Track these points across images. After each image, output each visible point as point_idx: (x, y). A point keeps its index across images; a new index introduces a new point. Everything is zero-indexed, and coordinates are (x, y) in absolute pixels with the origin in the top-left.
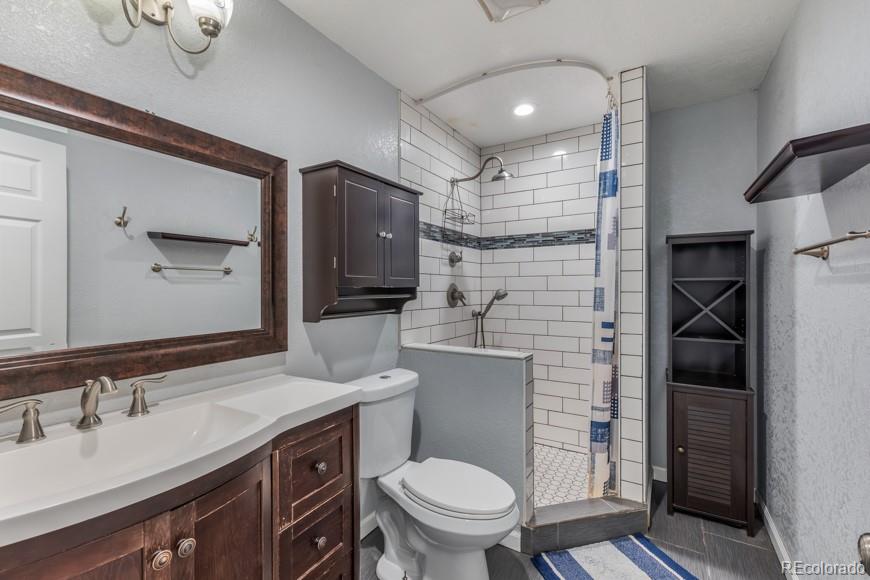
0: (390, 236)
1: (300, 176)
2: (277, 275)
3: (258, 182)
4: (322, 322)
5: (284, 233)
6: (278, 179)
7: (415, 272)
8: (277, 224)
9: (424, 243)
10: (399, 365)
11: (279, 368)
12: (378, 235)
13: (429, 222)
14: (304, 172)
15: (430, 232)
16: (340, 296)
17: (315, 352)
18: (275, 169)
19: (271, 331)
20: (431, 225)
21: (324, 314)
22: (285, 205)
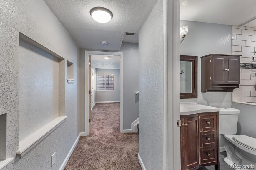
0: (228, 70)
1: (200, 58)
2: (195, 82)
3: (191, 62)
4: (206, 93)
5: (197, 72)
6: (195, 61)
7: (239, 80)
8: (195, 70)
9: (242, 70)
10: (232, 107)
11: (195, 102)
12: (224, 70)
13: (245, 63)
14: (201, 58)
15: (246, 66)
16: (212, 86)
17: (204, 100)
18: (195, 59)
19: (194, 94)
20: (247, 64)
21: (207, 91)
22: (197, 66)
